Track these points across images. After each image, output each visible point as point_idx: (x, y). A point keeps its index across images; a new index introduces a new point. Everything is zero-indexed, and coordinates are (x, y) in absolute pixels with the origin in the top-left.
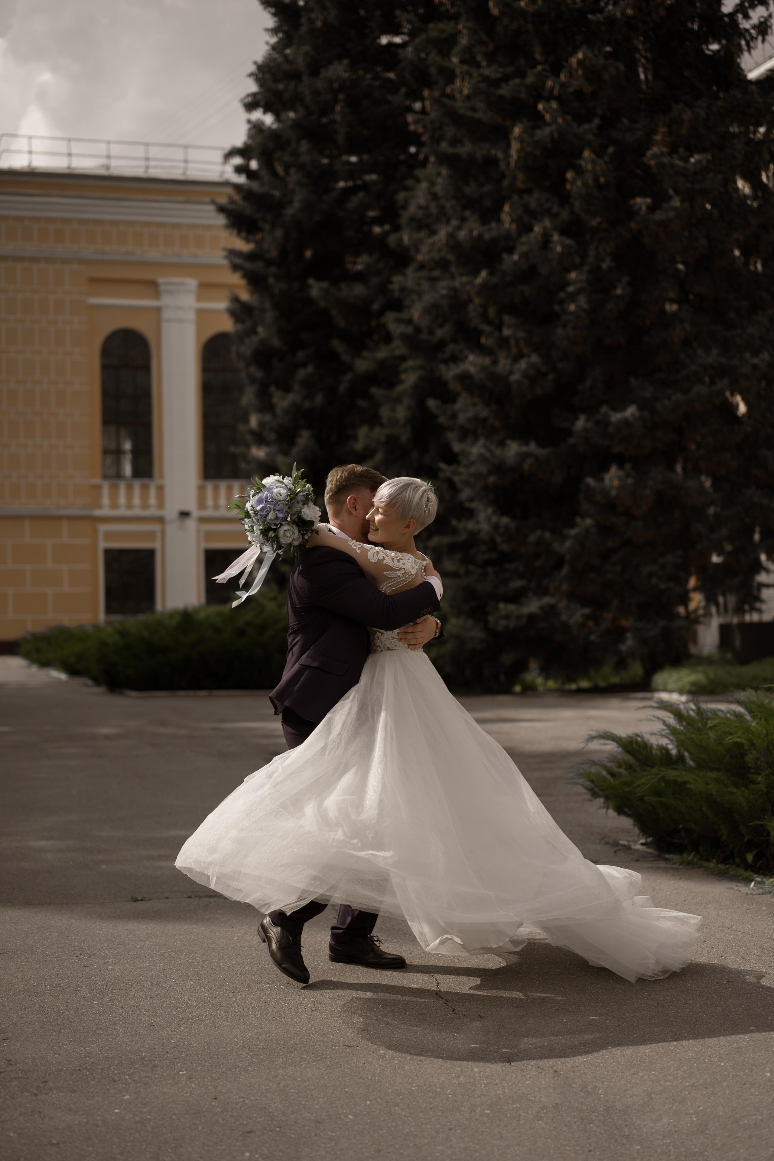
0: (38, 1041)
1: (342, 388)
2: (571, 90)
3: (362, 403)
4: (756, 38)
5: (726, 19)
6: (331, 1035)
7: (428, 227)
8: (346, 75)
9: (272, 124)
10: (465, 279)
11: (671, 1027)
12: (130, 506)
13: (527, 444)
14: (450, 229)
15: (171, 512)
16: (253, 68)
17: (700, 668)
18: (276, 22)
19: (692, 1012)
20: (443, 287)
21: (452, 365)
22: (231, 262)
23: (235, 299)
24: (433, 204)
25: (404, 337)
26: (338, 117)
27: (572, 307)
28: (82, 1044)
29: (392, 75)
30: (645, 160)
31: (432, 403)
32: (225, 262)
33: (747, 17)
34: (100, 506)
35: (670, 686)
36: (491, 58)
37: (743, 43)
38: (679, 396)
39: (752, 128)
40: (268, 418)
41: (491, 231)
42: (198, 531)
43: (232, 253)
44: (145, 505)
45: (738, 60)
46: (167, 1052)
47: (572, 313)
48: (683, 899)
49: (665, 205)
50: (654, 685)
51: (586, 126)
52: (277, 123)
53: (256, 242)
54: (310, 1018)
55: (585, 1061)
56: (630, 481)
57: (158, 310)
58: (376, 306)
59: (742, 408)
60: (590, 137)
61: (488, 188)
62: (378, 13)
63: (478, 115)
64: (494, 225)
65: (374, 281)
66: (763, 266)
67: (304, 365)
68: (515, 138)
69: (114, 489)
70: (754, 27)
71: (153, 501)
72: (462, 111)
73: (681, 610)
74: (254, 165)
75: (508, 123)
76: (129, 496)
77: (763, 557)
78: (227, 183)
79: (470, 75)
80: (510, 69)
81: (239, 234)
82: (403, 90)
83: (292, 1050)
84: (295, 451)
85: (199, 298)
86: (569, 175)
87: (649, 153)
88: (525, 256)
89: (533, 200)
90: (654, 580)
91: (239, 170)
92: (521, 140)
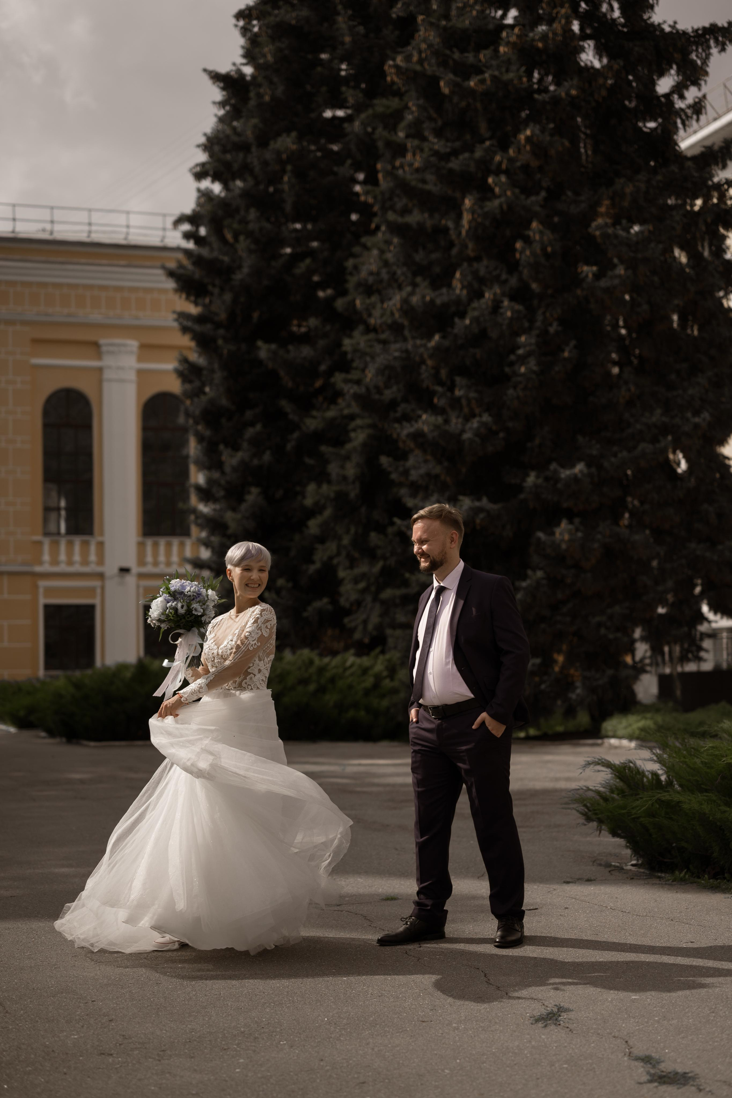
0: (142, 1022)
1: (289, 447)
2: (519, 164)
3: (309, 461)
4: (691, 118)
5: (663, 99)
6: (404, 1013)
7: (379, 292)
8: (294, 147)
9: (221, 192)
10: (418, 342)
11: (706, 1003)
12: (70, 562)
13: (479, 499)
14: (404, 294)
15: (111, 568)
16: (203, 140)
17: (649, 715)
18: (224, 96)
19: (721, 992)
20: (396, 349)
21: (405, 424)
22: (180, 324)
23: (185, 360)
24: (384, 271)
25: (356, 397)
26: (286, 187)
27: (523, 370)
28: (183, 1023)
29: (335, 148)
30: (590, 230)
31: (384, 460)
32: (175, 324)
33: (682, 97)
34: (41, 563)
35: (620, 733)
36: (439, 133)
37: (679, 121)
38: (625, 454)
39: (688, 201)
40: (216, 475)
41: (442, 297)
42: (138, 587)
43: (182, 316)
44: (85, 562)
45: (675, 137)
46: (263, 1028)
47: (523, 375)
48: (685, 908)
49: (610, 273)
50: (603, 732)
51: (533, 198)
52: (225, 191)
53: (204, 306)
54: (380, 1001)
55: (637, 1029)
56: (580, 534)
57: (100, 370)
58: (323, 368)
59: (683, 465)
60: (537, 209)
61: (434, 256)
62: (324, 89)
63: (429, 187)
64: (444, 290)
65: (321, 343)
66: (699, 330)
67: (252, 424)
68: (467, 210)
69: (55, 544)
70: (689, 107)
71: (93, 557)
72: (413, 183)
73: (629, 659)
74: (203, 231)
75: (458, 195)
76: (70, 553)
77: (705, 609)
78: (178, 249)
79: (422, 150)
80: (457, 144)
81: (187, 298)
82: (349, 162)
83: (374, 1025)
84: (244, 507)
85: (140, 359)
86: (519, 245)
87: (594, 224)
88: (475, 320)
89: (482, 267)
90: (603, 631)
91: (187, 236)
92: (473, 212)
